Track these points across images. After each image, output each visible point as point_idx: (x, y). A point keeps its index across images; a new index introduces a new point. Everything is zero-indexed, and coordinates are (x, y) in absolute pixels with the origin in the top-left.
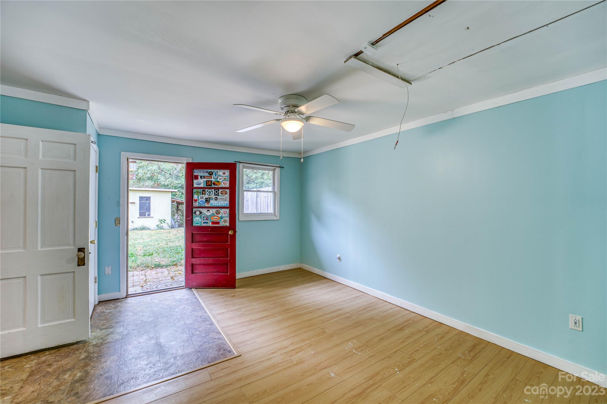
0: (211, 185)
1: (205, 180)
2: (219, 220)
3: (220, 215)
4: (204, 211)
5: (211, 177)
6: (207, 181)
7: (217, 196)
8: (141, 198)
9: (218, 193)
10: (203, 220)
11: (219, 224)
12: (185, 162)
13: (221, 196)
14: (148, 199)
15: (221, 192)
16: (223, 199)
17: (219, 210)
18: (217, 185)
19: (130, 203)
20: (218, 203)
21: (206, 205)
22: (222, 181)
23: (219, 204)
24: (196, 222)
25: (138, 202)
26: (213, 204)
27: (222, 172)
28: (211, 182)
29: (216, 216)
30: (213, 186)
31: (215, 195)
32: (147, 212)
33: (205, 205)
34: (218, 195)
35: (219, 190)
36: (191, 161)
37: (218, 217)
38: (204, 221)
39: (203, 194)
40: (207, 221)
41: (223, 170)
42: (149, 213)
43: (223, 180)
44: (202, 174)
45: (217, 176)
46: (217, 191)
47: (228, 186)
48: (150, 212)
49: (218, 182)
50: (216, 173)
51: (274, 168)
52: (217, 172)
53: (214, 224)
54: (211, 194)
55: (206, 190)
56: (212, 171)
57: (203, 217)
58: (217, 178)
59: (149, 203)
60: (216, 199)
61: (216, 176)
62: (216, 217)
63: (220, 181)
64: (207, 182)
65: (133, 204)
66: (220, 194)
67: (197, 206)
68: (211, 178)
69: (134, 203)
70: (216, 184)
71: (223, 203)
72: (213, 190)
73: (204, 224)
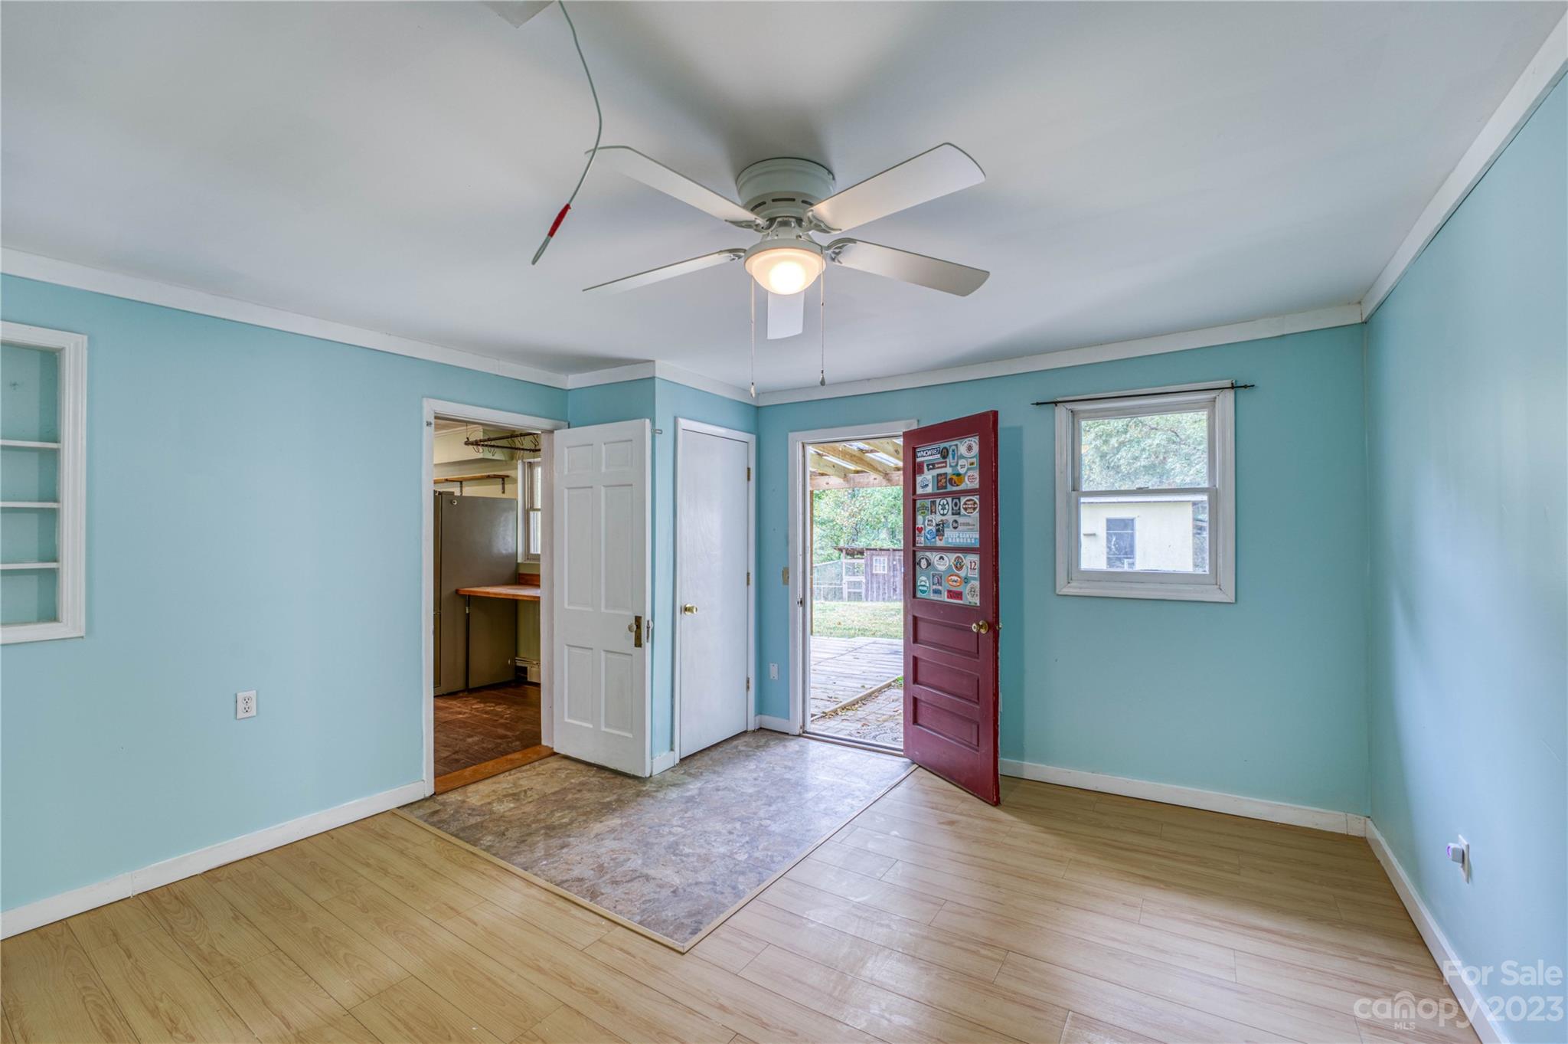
0: (945, 487)
1: (936, 472)
2: (962, 586)
3: (962, 573)
4: (934, 557)
5: (946, 462)
6: (938, 475)
7: (958, 516)
8: (1111, 523)
9: (959, 509)
10: (933, 584)
11: (961, 599)
12: (901, 433)
13: (965, 515)
14: (1128, 524)
15: (965, 504)
16: (968, 524)
17: (962, 559)
18: (957, 485)
19: (1085, 535)
20: (959, 537)
21: (939, 544)
22: (966, 473)
23: (961, 540)
24: (921, 588)
25: (1101, 530)
26: (950, 540)
27: (966, 444)
28: (946, 478)
29: (955, 575)
30: (950, 488)
31: (953, 514)
32: (1127, 558)
33: (936, 541)
34: (959, 514)
35: (962, 498)
36: (915, 426)
37: (959, 577)
38: (934, 587)
39: (932, 512)
40: (940, 588)
41: (966, 440)
42: (1131, 561)
43: (968, 469)
44: (930, 458)
45: (956, 458)
46: (957, 501)
47: (977, 486)
48: (1133, 558)
49: (959, 475)
50: (953, 451)
51: (1212, 395)
52: (956, 445)
53: (952, 598)
54: (945, 512)
55: (938, 501)
56: (946, 445)
57: (933, 576)
58: (957, 465)
59: (1132, 536)
60: (955, 525)
61: (954, 458)
62: (956, 578)
63: (962, 471)
64: (939, 478)
65: (1092, 537)
66: (963, 511)
67: (922, 545)
68: (946, 467)
69: (1094, 535)
70: (955, 482)
71: (968, 536)
72: (950, 500)
73: (936, 595)
